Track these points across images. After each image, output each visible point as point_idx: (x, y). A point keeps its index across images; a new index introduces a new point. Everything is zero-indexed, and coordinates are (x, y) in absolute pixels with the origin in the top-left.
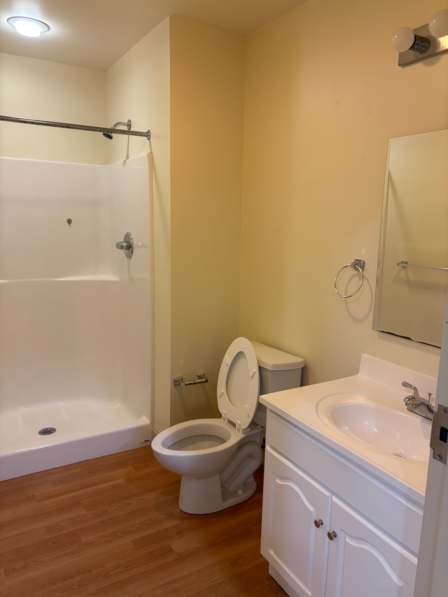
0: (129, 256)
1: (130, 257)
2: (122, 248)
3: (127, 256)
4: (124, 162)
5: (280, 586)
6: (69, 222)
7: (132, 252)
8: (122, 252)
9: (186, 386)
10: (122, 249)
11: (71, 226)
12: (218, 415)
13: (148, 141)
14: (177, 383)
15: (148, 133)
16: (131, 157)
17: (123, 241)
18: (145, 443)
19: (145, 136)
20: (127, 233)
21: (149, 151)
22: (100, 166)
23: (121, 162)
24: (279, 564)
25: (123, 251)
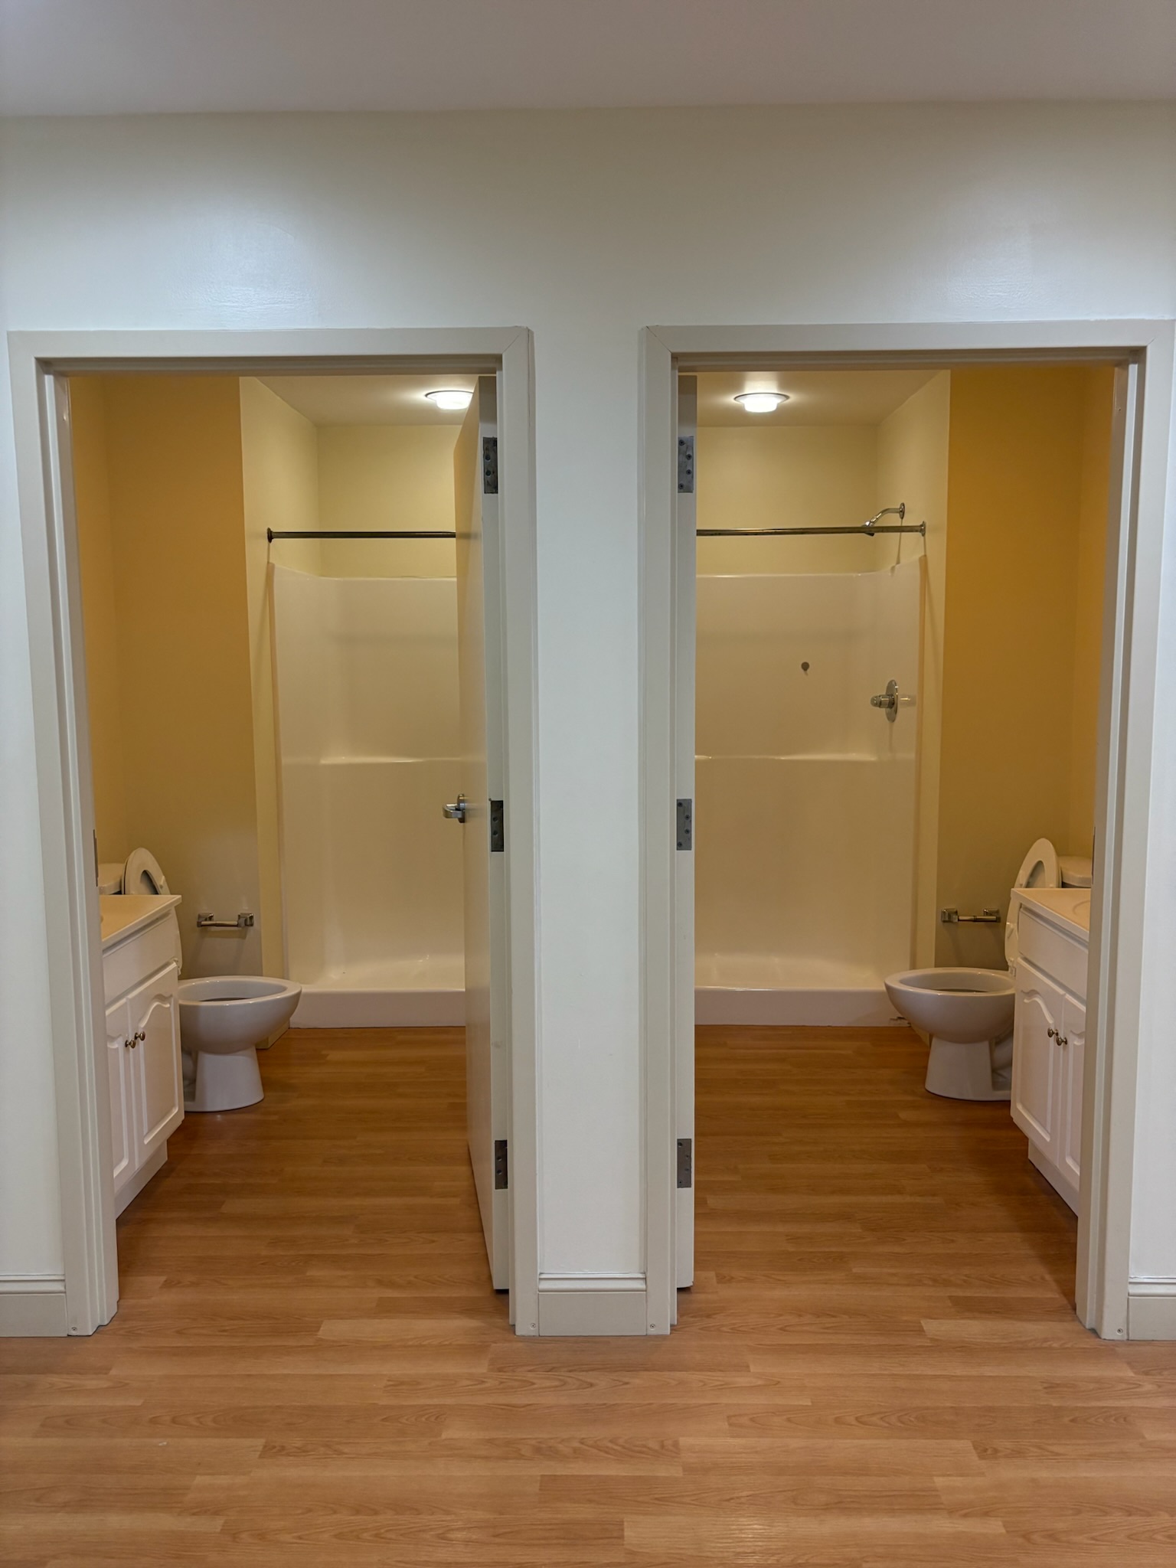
0: (892, 718)
1: (893, 721)
2: (880, 704)
3: (888, 719)
4: (893, 568)
5: (1038, 1170)
6: (805, 666)
7: (896, 712)
8: (883, 711)
9: (960, 922)
10: (880, 707)
11: (807, 674)
12: (1004, 966)
13: (922, 538)
14: (948, 918)
15: (922, 526)
16: (902, 561)
17: (884, 693)
18: (899, 1021)
19: (917, 531)
20: (891, 682)
21: (923, 554)
22: (860, 575)
23: (890, 567)
24: (1031, 1125)
25: (884, 709)
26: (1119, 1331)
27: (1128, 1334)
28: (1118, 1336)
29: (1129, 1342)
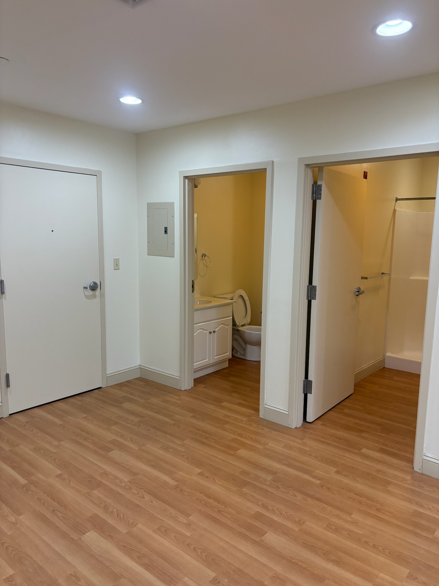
26: (419, 469)
27: (422, 472)
28: (419, 471)
29: (422, 474)
